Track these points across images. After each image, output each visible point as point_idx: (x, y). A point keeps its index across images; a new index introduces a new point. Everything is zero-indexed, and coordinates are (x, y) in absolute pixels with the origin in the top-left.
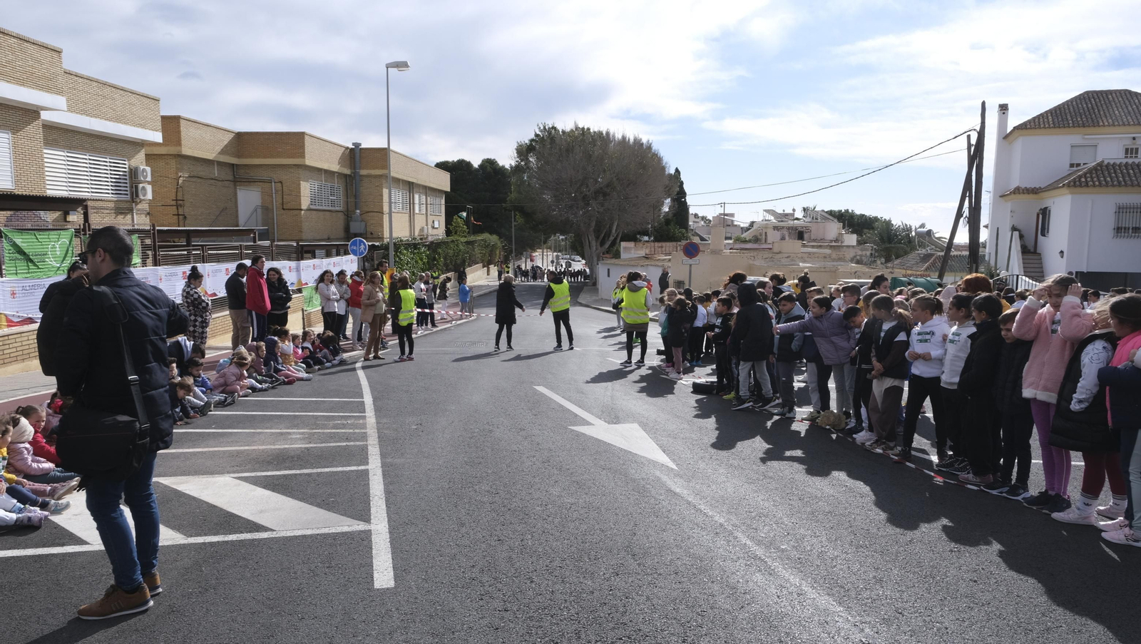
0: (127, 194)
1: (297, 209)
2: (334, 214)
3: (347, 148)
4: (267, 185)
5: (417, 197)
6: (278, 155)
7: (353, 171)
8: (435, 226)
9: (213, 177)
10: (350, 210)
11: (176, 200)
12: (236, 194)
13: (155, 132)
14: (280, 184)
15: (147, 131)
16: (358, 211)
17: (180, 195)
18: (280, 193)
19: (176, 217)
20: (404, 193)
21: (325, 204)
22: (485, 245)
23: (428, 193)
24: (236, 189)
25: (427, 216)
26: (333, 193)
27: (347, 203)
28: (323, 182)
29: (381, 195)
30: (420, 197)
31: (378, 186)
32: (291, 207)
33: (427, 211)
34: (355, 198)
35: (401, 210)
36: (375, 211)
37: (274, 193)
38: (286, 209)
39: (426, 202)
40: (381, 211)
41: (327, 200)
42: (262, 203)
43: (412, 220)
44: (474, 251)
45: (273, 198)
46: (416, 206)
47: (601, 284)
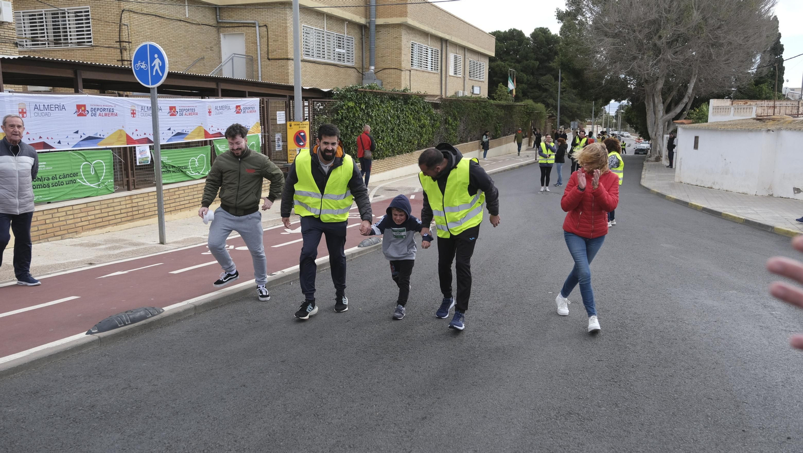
1: (284, 59)
2: (342, 70)
4: (250, 30)
5: (451, 57)
7: (368, 20)
8: (475, 92)
9: (183, 18)
10: (365, 67)
11: (120, 42)
12: (219, 43)
14: (264, 29)
16: (373, 68)
18: (265, 39)
20: (434, 50)
21: (329, 57)
22: (526, 112)
23: (468, 55)
24: (219, 35)
25: (464, 80)
26: (342, 45)
27: (362, 58)
28: (325, 29)
29: (400, 49)
30: (456, 58)
31: (396, 38)
32: (277, 57)
33: (464, 74)
34: (370, 52)
35: (429, 69)
36: (393, 67)
37: (258, 40)
38: (272, 59)
39: (463, 63)
40: (398, 67)
41: (332, 51)
42: (246, 52)
43: (444, 82)
44: (511, 117)
45: (257, 46)
46: (450, 67)
47: (681, 159)
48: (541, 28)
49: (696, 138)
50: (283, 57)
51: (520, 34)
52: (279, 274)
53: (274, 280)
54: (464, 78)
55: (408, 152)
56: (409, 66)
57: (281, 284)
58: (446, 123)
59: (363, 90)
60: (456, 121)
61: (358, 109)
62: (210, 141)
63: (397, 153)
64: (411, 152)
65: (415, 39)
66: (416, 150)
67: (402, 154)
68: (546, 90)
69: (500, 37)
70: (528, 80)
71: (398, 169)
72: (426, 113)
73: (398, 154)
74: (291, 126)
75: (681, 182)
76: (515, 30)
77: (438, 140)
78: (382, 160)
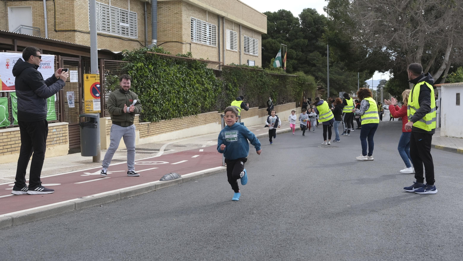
2: (126, 43)
4: (37, 3)
5: (228, 33)
10: (148, 40)
12: (6, 16)
14: (52, 2)
16: (155, 41)
18: (52, 12)
20: (212, 26)
21: (114, 30)
22: (299, 83)
23: (243, 31)
24: (6, 9)
25: (240, 54)
26: (125, 20)
27: (145, 32)
28: (110, 4)
29: (181, 24)
30: (232, 34)
31: (177, 13)
32: (64, 29)
33: (240, 49)
34: (152, 27)
35: (208, 44)
36: (174, 40)
37: (45, 13)
38: (59, 31)
39: (239, 39)
40: (180, 40)
41: (116, 25)
42: (33, 24)
43: (221, 56)
44: (285, 87)
45: (44, 18)
46: (227, 42)
47: (445, 115)
48: (308, 9)
49: (458, 95)
50: (69, 29)
51: (288, 14)
52: (89, 197)
53: (85, 202)
54: (240, 52)
55: (193, 114)
56: (189, 40)
57: (91, 206)
58: (227, 89)
59: (151, 53)
60: (236, 87)
61: (147, 70)
62: (7, 92)
63: (183, 114)
64: (195, 114)
65: (194, 15)
66: (200, 112)
67: (188, 115)
68: (314, 65)
69: (271, 17)
70: (297, 55)
71: (184, 130)
72: (209, 78)
73: (184, 116)
74: (87, 78)
75: (447, 136)
76: (284, 11)
77: (220, 105)
78: (169, 121)
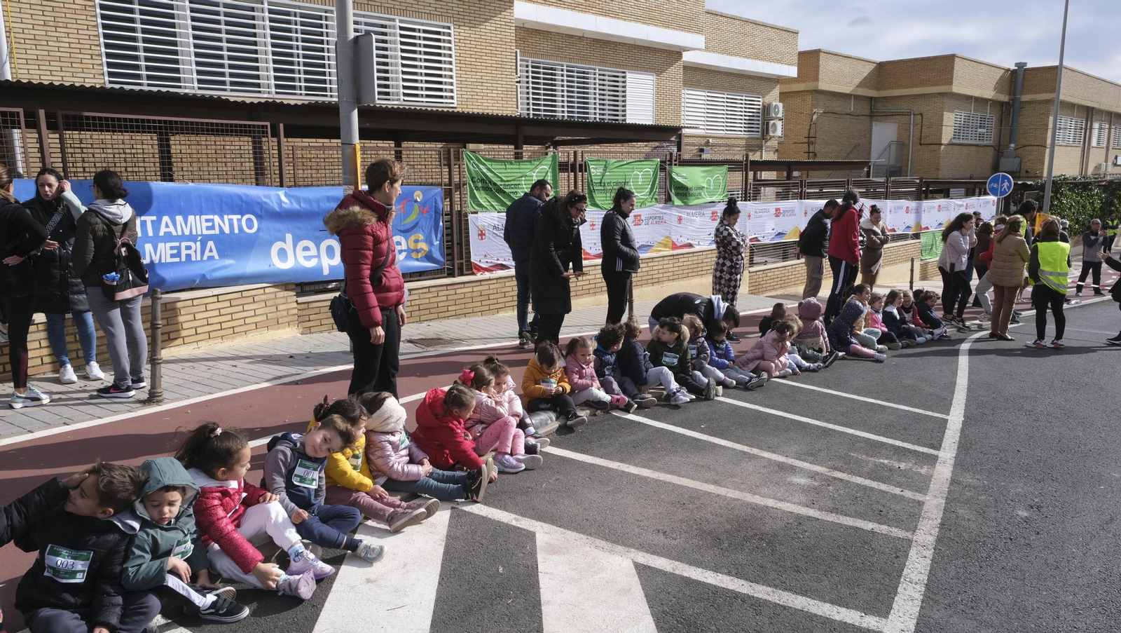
0: (758, 132)
1: (937, 144)
2: (981, 149)
3: (1008, 70)
4: (904, 119)
5: (1096, 125)
6: (923, 84)
7: (1013, 97)
8: (1119, 164)
9: (848, 112)
10: (1002, 143)
11: (809, 137)
12: (870, 129)
13: (791, 66)
14: (919, 117)
15: (783, 65)
16: (1013, 145)
17: (812, 131)
18: (919, 126)
19: (807, 155)
20: (1079, 121)
21: (972, 138)
23: (1114, 121)
24: (872, 124)
25: (1108, 150)
26: (982, 125)
27: (1000, 135)
28: (972, 112)
29: (1046, 125)
30: (1100, 128)
31: (1043, 114)
32: (930, 142)
33: (1108, 144)
34: (1010, 129)
35: (1071, 143)
36: (1036, 144)
37: (912, 127)
38: (924, 144)
39: (1108, 132)
40: (1042, 144)
41: (974, 132)
42: (898, 138)
43: (1086, 155)
45: (910, 133)
46: (1094, 138)
50: (935, 142)
54: (1108, 147)
65: (1061, 112)
